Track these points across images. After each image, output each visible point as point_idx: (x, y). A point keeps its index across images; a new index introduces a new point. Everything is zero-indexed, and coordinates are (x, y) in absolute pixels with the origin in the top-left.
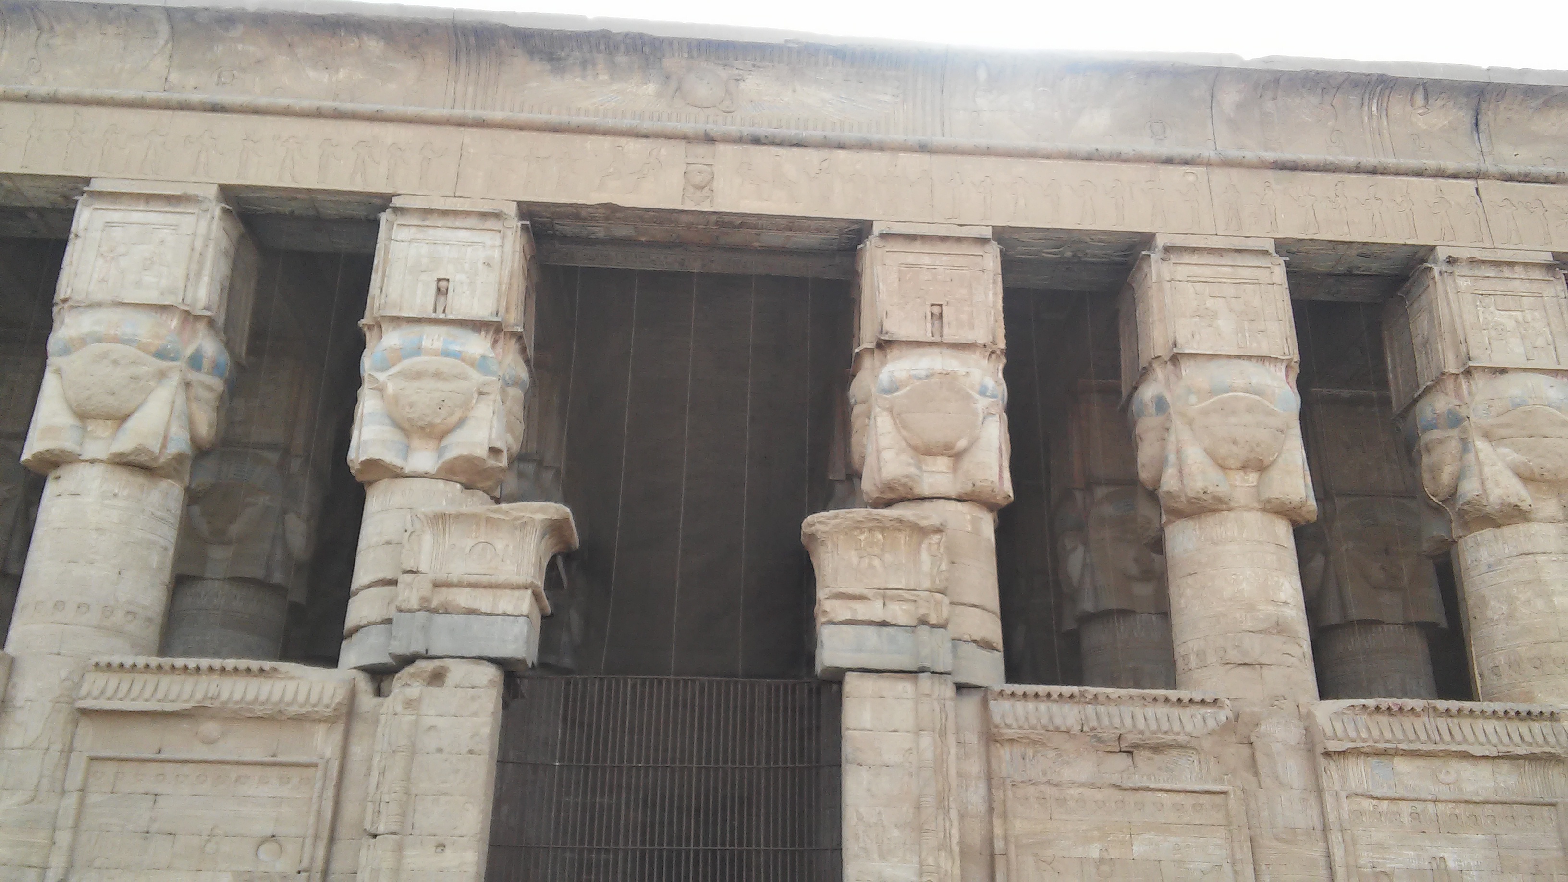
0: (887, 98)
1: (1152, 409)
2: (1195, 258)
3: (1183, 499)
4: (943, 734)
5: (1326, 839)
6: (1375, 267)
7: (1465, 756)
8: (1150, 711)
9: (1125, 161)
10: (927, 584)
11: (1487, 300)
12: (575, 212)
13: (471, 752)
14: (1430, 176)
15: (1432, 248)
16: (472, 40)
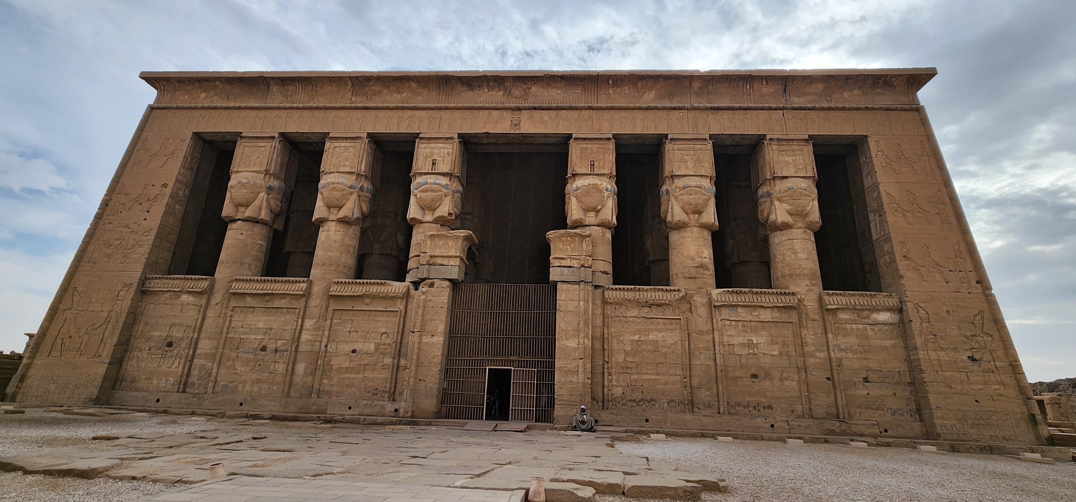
0: (579, 92)
1: (665, 194)
2: (681, 142)
3: (673, 224)
4: (588, 302)
5: (713, 334)
6: (746, 142)
7: (762, 307)
8: (657, 294)
9: (659, 109)
10: (585, 254)
11: (783, 153)
12: (476, 135)
13: (442, 307)
14: (766, 110)
15: (766, 135)
16: (444, 81)
